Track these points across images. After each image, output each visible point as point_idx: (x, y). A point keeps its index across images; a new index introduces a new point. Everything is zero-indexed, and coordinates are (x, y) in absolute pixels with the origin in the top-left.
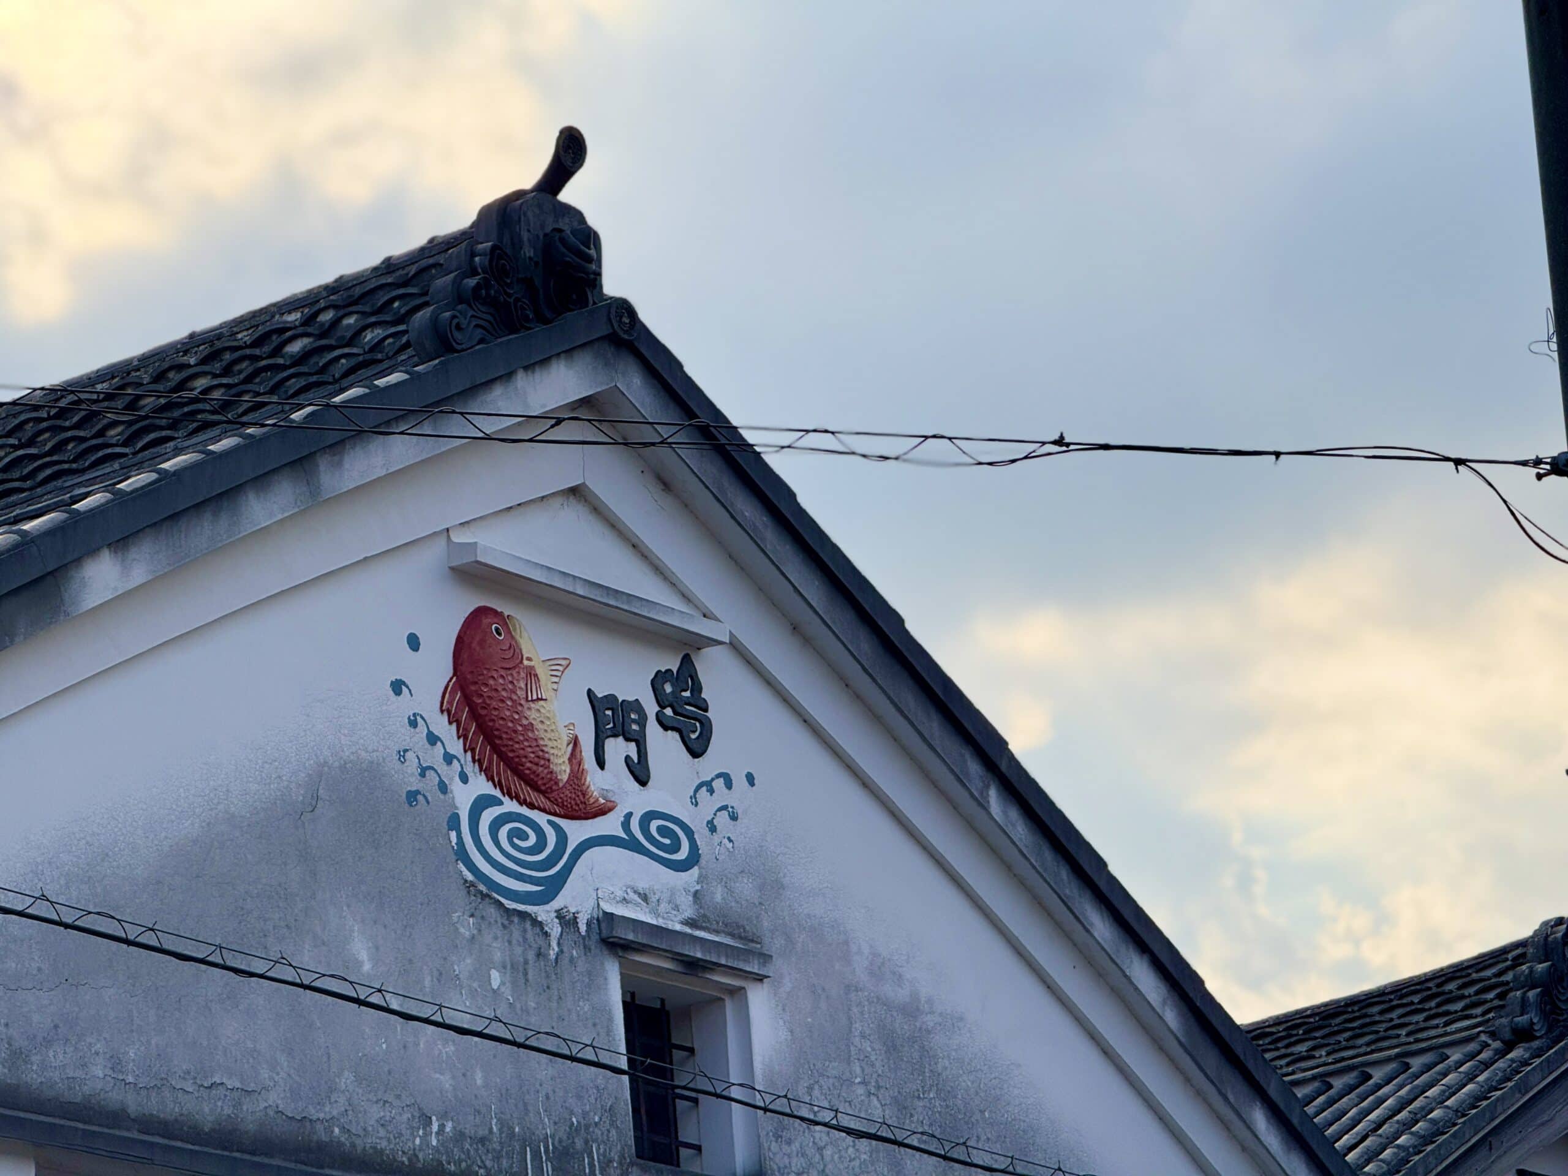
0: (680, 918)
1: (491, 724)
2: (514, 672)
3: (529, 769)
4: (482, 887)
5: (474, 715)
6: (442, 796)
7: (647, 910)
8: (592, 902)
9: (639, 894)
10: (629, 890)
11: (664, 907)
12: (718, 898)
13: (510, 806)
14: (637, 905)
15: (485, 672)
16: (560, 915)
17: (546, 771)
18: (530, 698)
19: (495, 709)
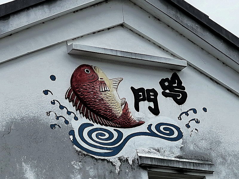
0: (174, 156)
1: (85, 100)
2: (94, 83)
3: (102, 113)
4: (84, 152)
5: (79, 98)
6: (66, 125)
7: (160, 155)
8: (135, 154)
9: (156, 150)
10: (151, 149)
11: (167, 153)
12: (192, 148)
13: (97, 126)
14: (155, 153)
15: (81, 84)
16: (120, 159)
17: (111, 113)
18: (101, 91)
19: (86, 95)
